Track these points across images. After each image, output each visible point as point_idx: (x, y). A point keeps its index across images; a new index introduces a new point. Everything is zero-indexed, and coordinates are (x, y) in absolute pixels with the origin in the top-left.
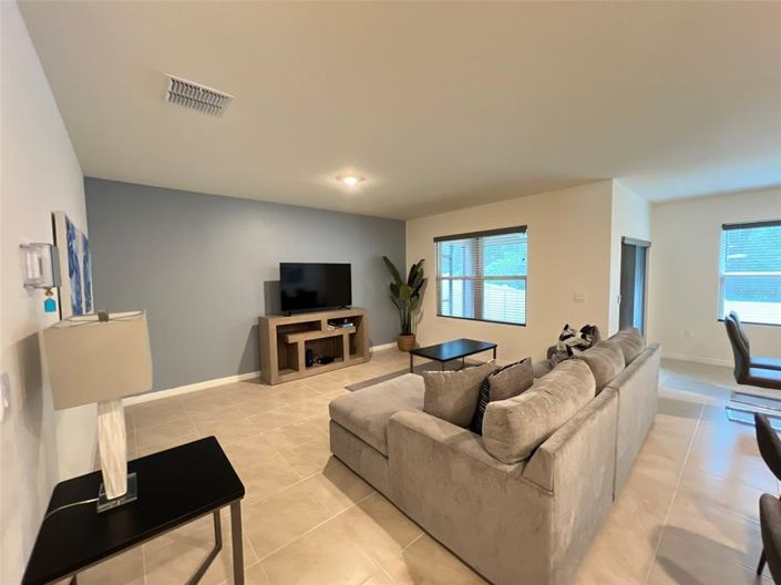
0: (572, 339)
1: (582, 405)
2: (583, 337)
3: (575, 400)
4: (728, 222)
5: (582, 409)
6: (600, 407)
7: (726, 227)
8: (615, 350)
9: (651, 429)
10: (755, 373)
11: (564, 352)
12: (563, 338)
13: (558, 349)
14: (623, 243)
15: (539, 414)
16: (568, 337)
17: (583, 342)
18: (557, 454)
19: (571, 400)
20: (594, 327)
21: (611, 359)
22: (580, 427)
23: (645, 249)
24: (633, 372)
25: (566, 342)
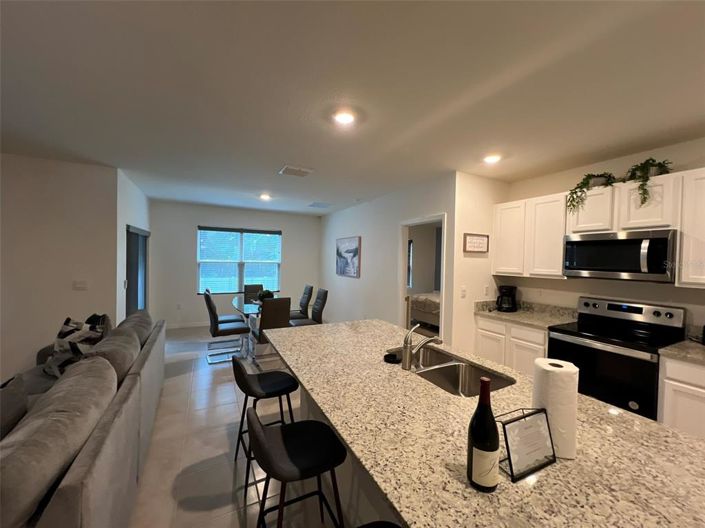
0: (77, 334)
1: (106, 406)
2: (92, 329)
3: (97, 405)
4: (202, 225)
5: (107, 411)
6: (125, 399)
7: (200, 228)
8: (130, 336)
9: (161, 395)
10: (222, 327)
11: (66, 351)
12: (62, 335)
13: (57, 349)
14: (128, 231)
15: (51, 445)
16: (72, 332)
17: (93, 335)
18: (85, 482)
19: (93, 406)
20: (104, 316)
21: (127, 346)
22: (108, 432)
23: (146, 238)
24: (149, 352)
25: (69, 338)
